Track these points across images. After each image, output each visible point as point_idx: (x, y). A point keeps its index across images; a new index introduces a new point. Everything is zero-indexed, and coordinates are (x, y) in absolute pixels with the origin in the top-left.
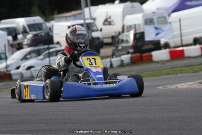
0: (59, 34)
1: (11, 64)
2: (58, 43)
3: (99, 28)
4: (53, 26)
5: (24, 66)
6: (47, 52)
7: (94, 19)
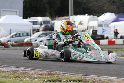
0: (57, 27)
1: (33, 39)
2: (56, 31)
3: (76, 26)
4: (54, 23)
5: (38, 40)
6: (50, 34)
7: (75, 22)
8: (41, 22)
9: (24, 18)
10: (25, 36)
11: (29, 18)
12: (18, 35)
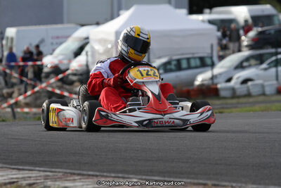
5: (238, 78)
8: (246, 21)
9: (191, 12)
10: (196, 67)
11: (207, 11)
12: (173, 67)
